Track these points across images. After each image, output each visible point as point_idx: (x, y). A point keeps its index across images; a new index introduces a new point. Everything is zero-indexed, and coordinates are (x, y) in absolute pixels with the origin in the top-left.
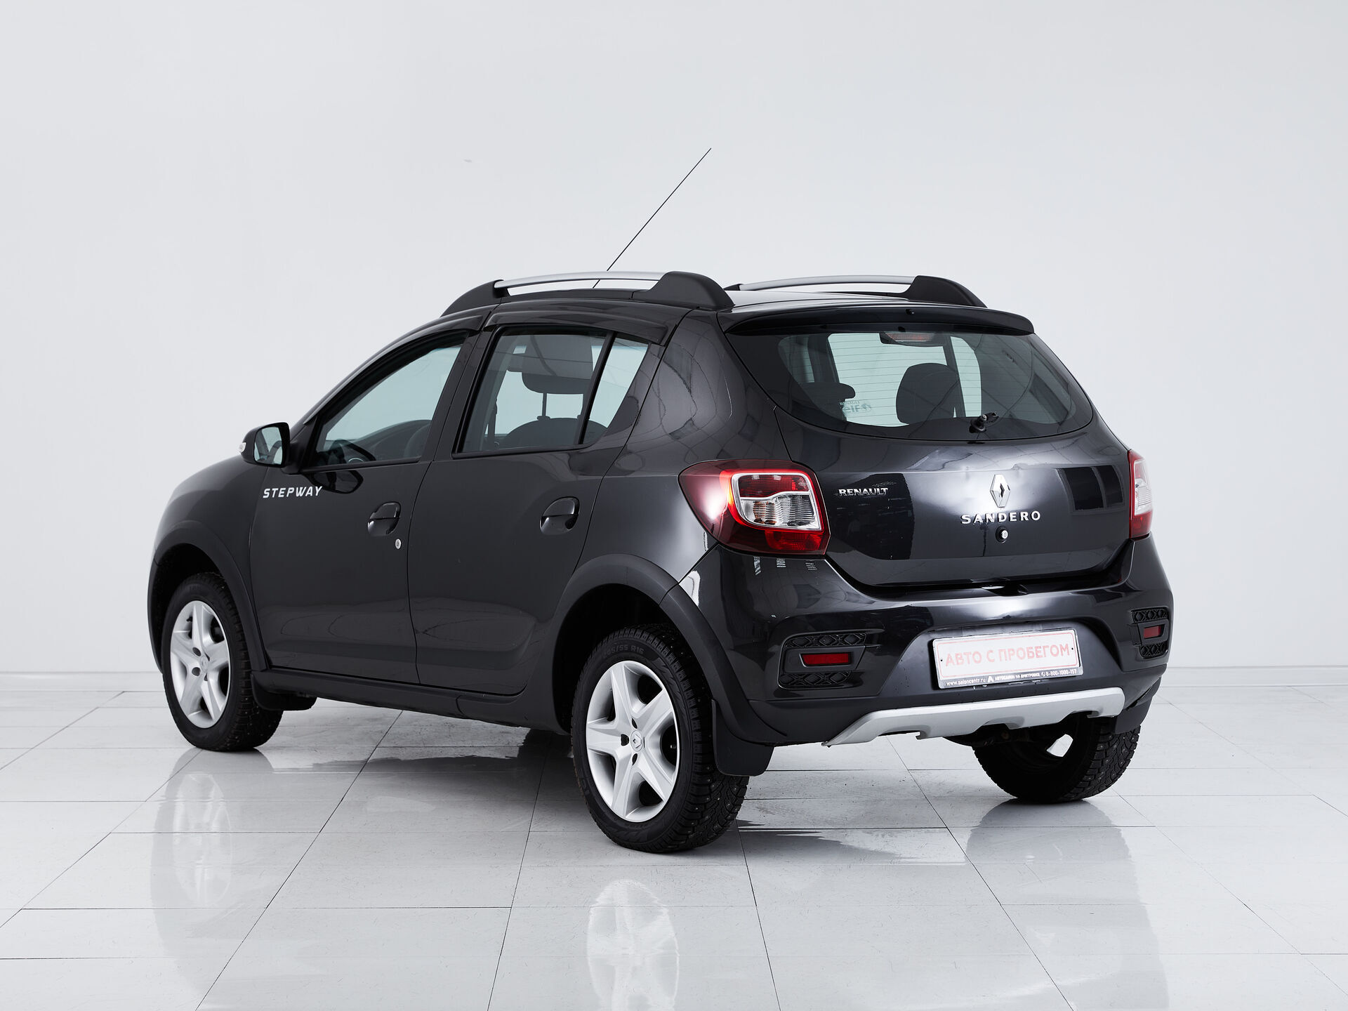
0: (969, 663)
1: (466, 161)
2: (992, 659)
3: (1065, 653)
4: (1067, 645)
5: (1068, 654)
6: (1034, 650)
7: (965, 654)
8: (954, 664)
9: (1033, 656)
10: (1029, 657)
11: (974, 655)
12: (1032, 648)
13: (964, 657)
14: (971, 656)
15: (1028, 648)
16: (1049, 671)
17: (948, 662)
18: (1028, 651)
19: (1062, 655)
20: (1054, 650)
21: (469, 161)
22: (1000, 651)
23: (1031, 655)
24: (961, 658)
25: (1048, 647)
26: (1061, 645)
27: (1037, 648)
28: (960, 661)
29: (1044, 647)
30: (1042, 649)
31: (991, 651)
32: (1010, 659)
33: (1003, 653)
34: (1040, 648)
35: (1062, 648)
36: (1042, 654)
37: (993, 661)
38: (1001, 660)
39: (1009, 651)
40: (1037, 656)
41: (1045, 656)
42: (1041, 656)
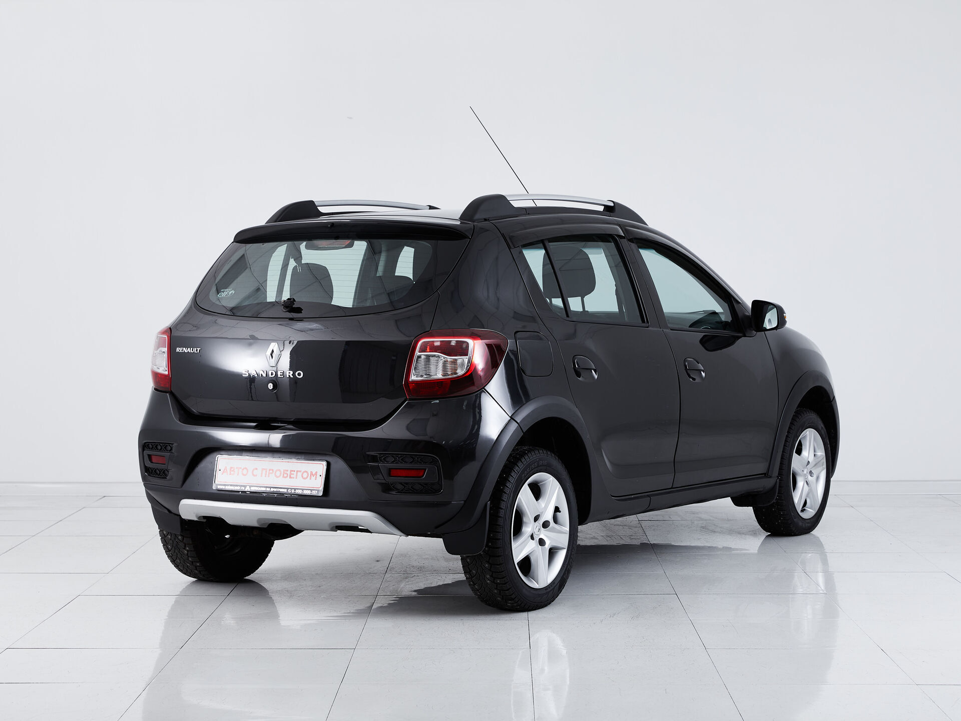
0: (238, 474)
2: (255, 474)
3: (313, 478)
4: (317, 472)
5: (316, 479)
6: (289, 473)
7: (237, 468)
8: (227, 474)
9: (287, 477)
10: (283, 477)
11: (243, 470)
12: (288, 471)
13: (236, 470)
14: (241, 470)
15: (284, 471)
16: (295, 489)
17: (224, 472)
18: (284, 472)
19: (310, 479)
20: (305, 475)
22: (263, 469)
23: (285, 475)
24: (233, 471)
25: (301, 471)
26: (311, 472)
27: (291, 471)
28: (232, 473)
29: (297, 471)
30: (295, 473)
31: (256, 469)
32: (269, 476)
33: (264, 471)
34: (294, 471)
36: (295, 476)
37: (256, 475)
38: (261, 476)
39: (270, 470)
40: (290, 477)
41: (296, 478)
42: (294, 478)
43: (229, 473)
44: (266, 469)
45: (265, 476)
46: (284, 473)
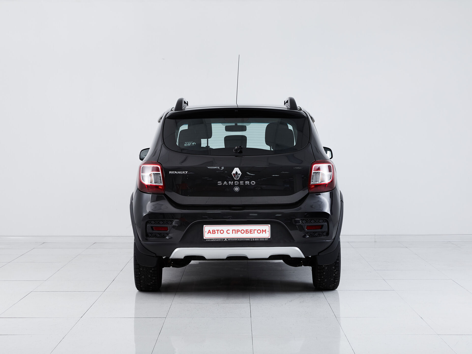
0: (218, 233)
1: (163, 59)
3: (264, 233)
4: (266, 230)
5: (266, 233)
6: (249, 231)
7: (216, 230)
8: (211, 234)
9: (248, 233)
10: (246, 233)
14: (219, 231)
15: (246, 230)
16: (254, 238)
17: (208, 233)
19: (262, 233)
20: (259, 231)
21: (164, 59)
22: (233, 230)
24: (215, 232)
25: (256, 230)
27: (250, 230)
28: (214, 233)
29: (254, 230)
30: (253, 231)
31: (229, 230)
32: (237, 233)
33: (234, 231)
34: (252, 230)
35: (263, 230)
36: (253, 232)
37: (229, 233)
38: (233, 233)
39: (237, 230)
40: (250, 233)
41: (254, 233)
42: (252, 233)
43: (212, 233)
44: (235, 230)
45: (235, 233)
46: (246, 231)
